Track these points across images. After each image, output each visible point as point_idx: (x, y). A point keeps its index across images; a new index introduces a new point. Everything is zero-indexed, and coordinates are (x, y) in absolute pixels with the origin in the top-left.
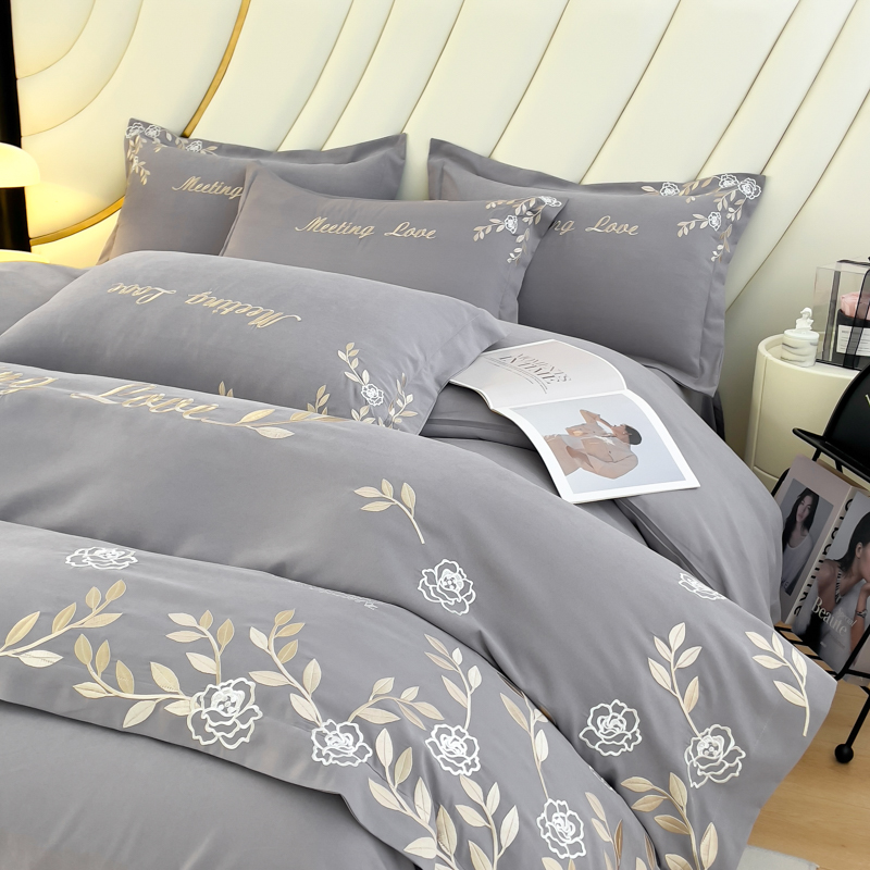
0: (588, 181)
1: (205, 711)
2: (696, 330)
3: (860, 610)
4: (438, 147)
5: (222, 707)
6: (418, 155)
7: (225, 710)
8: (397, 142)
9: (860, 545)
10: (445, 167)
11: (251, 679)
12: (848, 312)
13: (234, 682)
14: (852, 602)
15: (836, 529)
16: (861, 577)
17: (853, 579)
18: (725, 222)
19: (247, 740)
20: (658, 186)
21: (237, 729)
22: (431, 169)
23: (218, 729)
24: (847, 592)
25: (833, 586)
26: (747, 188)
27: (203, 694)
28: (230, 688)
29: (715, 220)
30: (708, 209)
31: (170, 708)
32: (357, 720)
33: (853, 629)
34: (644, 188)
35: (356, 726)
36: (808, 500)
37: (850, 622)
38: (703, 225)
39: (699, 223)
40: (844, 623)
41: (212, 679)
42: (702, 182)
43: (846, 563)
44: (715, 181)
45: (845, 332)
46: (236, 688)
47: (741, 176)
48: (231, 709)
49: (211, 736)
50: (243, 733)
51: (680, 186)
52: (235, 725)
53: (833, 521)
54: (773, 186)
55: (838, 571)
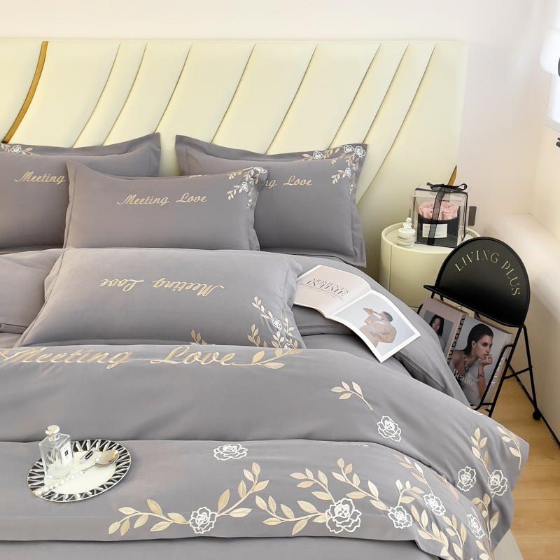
0: (271, 153)
1: (334, 518)
2: (349, 233)
3: (481, 373)
4: (180, 140)
5: (341, 514)
6: (168, 145)
7: (343, 515)
8: (154, 138)
9: (473, 342)
10: (188, 152)
11: (349, 498)
12: (425, 216)
13: (341, 501)
14: (475, 370)
15: (458, 334)
16: (477, 358)
17: (473, 359)
18: (352, 172)
19: (359, 526)
20: (311, 153)
21: (352, 523)
22: (178, 153)
23: (343, 524)
24: (471, 365)
25: (462, 363)
26: (359, 152)
27: (329, 510)
28: (341, 504)
29: (348, 172)
30: (344, 167)
31: (316, 520)
32: (401, 504)
33: (478, 383)
34: (304, 155)
35: (401, 507)
36: (437, 321)
37: (477, 380)
38: (344, 176)
39: (341, 175)
40: (472, 381)
41: (330, 502)
42: (334, 150)
43: (468, 351)
44: (342, 149)
45: (426, 227)
46: (344, 503)
47: (354, 145)
48: (345, 514)
49: (340, 528)
50: (356, 523)
51: (323, 152)
52: (350, 521)
53: (455, 330)
54: (371, 149)
55: (464, 356)
